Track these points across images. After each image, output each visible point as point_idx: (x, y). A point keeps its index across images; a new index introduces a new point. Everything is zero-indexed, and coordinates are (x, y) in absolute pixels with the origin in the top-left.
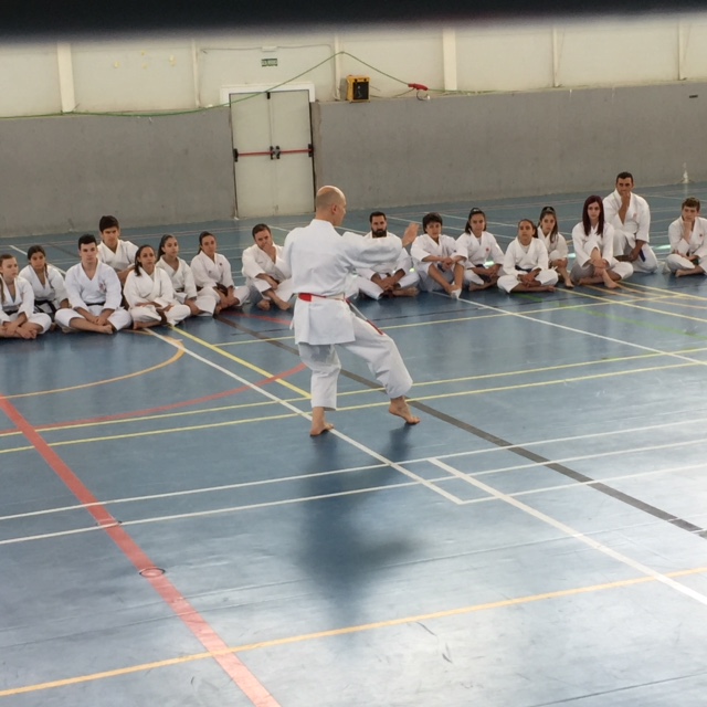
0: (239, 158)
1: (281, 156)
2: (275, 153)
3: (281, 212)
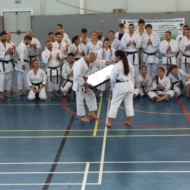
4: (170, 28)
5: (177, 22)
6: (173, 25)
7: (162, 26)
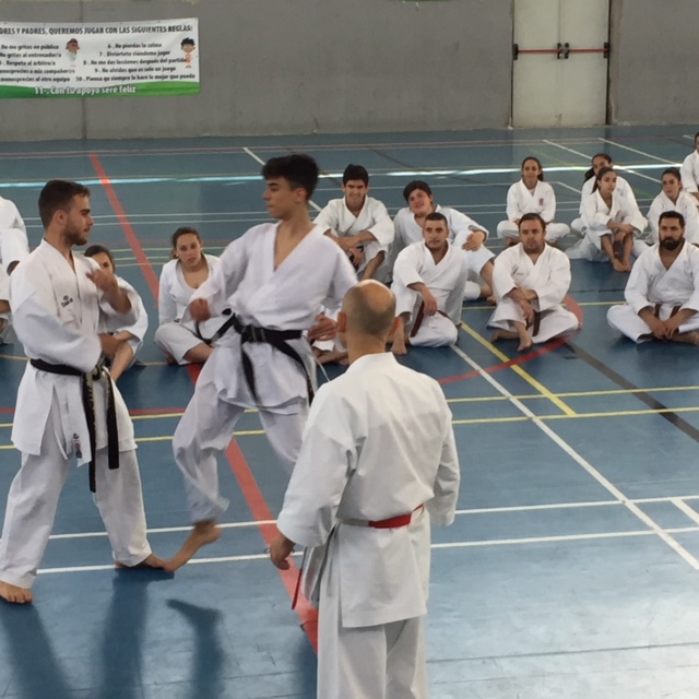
0: (519, 56)
1: (570, 55)
2: (563, 51)
3: (565, 122)
4: (145, 54)
5: (172, 33)
6: (156, 45)
7: (117, 46)
